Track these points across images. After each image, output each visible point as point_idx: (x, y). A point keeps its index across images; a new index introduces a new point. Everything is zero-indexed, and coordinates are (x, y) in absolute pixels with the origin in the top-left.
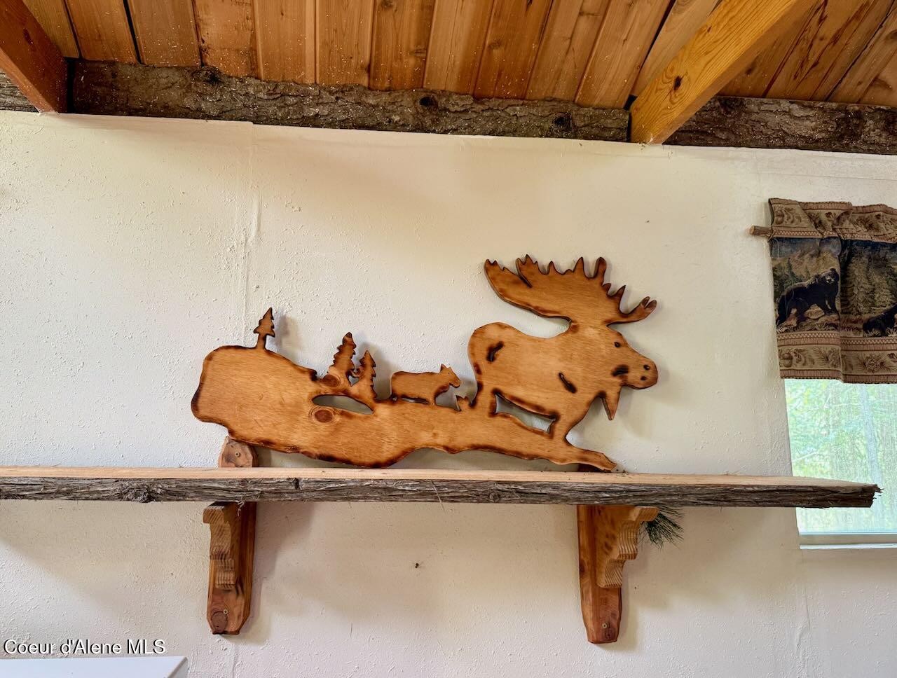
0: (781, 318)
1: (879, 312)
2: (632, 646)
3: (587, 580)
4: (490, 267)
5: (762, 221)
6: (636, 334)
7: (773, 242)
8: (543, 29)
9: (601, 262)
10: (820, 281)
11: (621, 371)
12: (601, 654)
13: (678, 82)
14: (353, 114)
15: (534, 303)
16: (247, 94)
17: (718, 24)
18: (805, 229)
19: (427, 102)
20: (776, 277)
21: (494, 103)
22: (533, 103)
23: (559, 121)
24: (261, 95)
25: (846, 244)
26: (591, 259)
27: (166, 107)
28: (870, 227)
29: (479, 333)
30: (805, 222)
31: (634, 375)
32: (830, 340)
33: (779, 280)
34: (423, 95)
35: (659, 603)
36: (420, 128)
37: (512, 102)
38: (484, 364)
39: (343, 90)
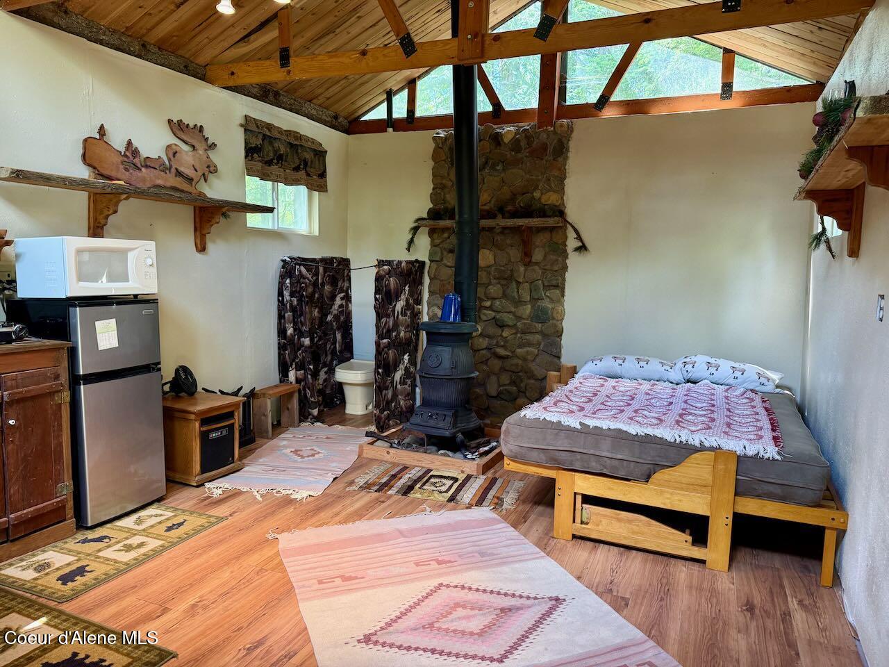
0: (246, 156)
1: (269, 159)
2: (207, 253)
3: (198, 233)
4: (170, 121)
5: (243, 122)
6: (212, 154)
7: (245, 130)
8: (192, 38)
9: (201, 127)
10: (257, 146)
11: (208, 167)
12: (198, 255)
13: (233, 74)
14: (116, 42)
15: (185, 139)
16: (78, 22)
17: (253, 67)
18: (254, 128)
19: (144, 46)
20: (246, 142)
21: (164, 53)
22: (177, 56)
23: (185, 67)
24: (83, 24)
25: (264, 135)
26: (199, 125)
27: (44, 18)
28: (269, 130)
29: (169, 147)
30: (254, 125)
31: (212, 169)
32: (259, 166)
33: (246, 143)
34: (142, 42)
35: (214, 242)
36: (139, 56)
37: (170, 53)
38: (172, 159)
39: (115, 31)
